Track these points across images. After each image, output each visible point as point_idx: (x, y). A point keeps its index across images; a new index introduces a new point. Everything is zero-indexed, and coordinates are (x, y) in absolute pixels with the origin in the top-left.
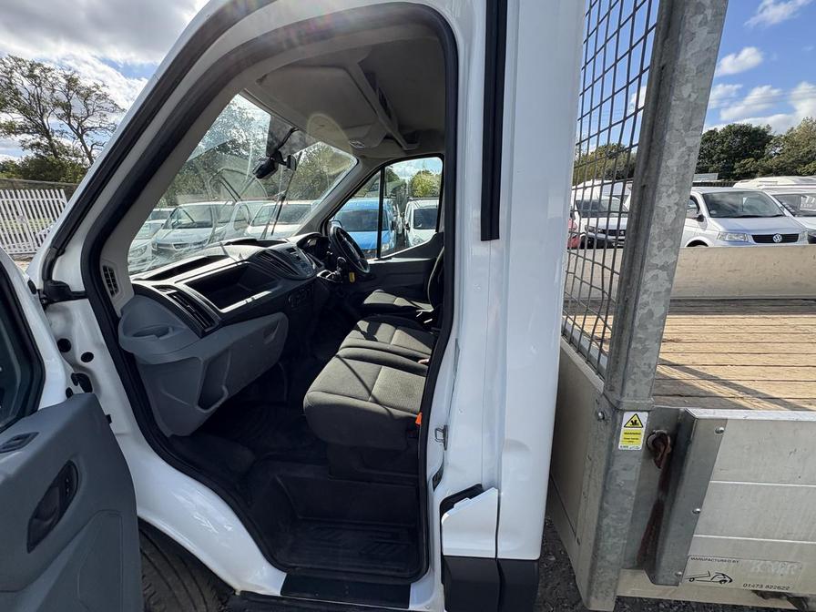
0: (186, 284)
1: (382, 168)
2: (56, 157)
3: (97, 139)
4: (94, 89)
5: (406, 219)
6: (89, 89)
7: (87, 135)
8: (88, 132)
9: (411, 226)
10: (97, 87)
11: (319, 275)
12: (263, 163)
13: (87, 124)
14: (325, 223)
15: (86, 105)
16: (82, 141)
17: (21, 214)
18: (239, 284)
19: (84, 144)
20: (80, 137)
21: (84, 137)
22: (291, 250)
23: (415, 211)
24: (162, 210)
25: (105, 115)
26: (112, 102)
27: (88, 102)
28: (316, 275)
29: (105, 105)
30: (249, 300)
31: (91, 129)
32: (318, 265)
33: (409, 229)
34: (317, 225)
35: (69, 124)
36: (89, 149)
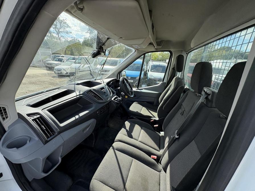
0: (47, 110)
1: (144, 54)
2: (52, 39)
3: (62, 35)
4: (63, 21)
5: (148, 67)
6: (62, 20)
7: (60, 34)
8: (60, 33)
9: (150, 70)
10: (64, 20)
11: (113, 99)
12: (95, 52)
13: (60, 30)
14: (120, 73)
15: (61, 25)
16: (58, 35)
17: (40, 55)
18: (78, 104)
19: (59, 36)
20: (58, 34)
21: (59, 34)
22: (103, 88)
23: (152, 65)
24: (75, 57)
25: (65, 28)
26: (67, 24)
27: (61, 24)
28: (111, 99)
29: (65, 25)
30: (77, 117)
31: (61, 32)
32: (113, 93)
33: (149, 71)
34: (116, 74)
35: (56, 30)
36: (60, 38)
